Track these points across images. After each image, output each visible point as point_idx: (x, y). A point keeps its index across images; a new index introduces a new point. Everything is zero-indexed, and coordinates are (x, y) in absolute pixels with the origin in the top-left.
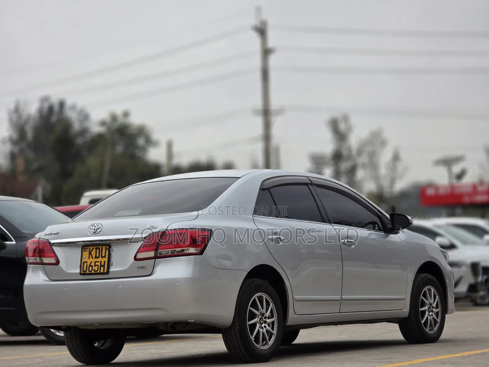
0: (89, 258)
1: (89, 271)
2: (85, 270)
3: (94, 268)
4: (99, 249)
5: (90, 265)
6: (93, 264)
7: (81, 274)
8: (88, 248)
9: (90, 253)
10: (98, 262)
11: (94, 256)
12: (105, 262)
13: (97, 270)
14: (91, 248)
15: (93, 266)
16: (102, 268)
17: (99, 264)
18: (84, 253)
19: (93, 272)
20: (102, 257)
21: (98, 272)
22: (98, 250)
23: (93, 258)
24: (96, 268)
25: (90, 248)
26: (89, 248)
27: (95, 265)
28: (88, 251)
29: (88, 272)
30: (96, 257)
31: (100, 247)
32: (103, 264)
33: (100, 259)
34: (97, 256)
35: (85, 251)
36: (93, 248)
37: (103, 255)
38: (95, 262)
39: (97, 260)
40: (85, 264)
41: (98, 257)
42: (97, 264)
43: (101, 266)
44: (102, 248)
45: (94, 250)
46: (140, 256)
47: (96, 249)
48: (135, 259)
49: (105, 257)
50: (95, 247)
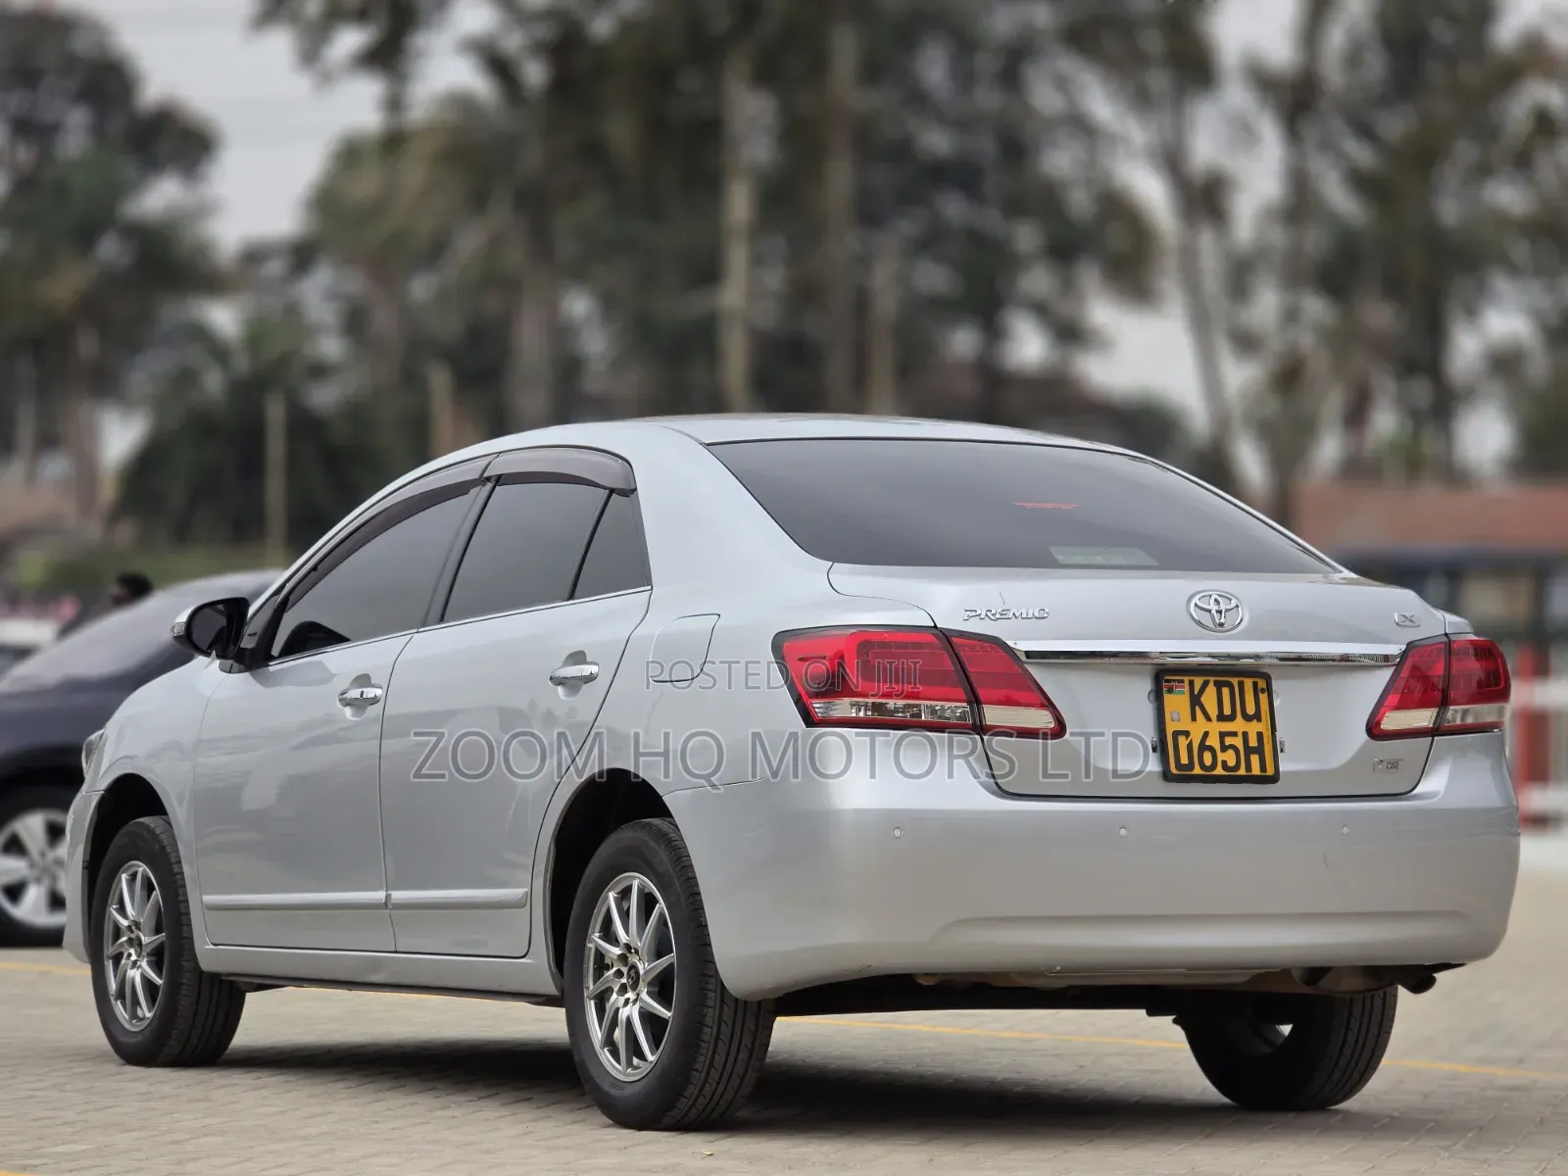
0: (1194, 718)
1: (1202, 765)
2: (1184, 760)
3: (1221, 756)
4: (1230, 685)
5: (1203, 747)
6: (1213, 741)
7: (1167, 776)
8: (1182, 681)
9: (1195, 701)
10: (1234, 734)
11: (1213, 712)
12: (1260, 735)
13: (1237, 767)
14: (1198, 682)
15: (1217, 748)
16: (1255, 759)
17: (1238, 742)
18: (1168, 698)
19: (1219, 771)
20: (1247, 718)
21: (1242, 772)
22: (1226, 691)
23: (1209, 719)
24: (1230, 758)
25: (1191, 683)
26: (1187, 679)
27: (1224, 748)
28: (1183, 693)
29: (1197, 770)
30: (1221, 718)
31: (1235, 681)
32: (1253, 742)
33: (1239, 726)
34: (1227, 711)
35: (1170, 691)
36: (1205, 685)
37: (1251, 710)
38: (1223, 735)
39: (1227, 727)
40: (1183, 742)
41: (1232, 718)
42: (1228, 741)
43: (1249, 750)
44: (1241, 685)
45: (1211, 690)
46: (1393, 721)
47: (1219, 685)
49: (1257, 716)
50: (1212, 679)
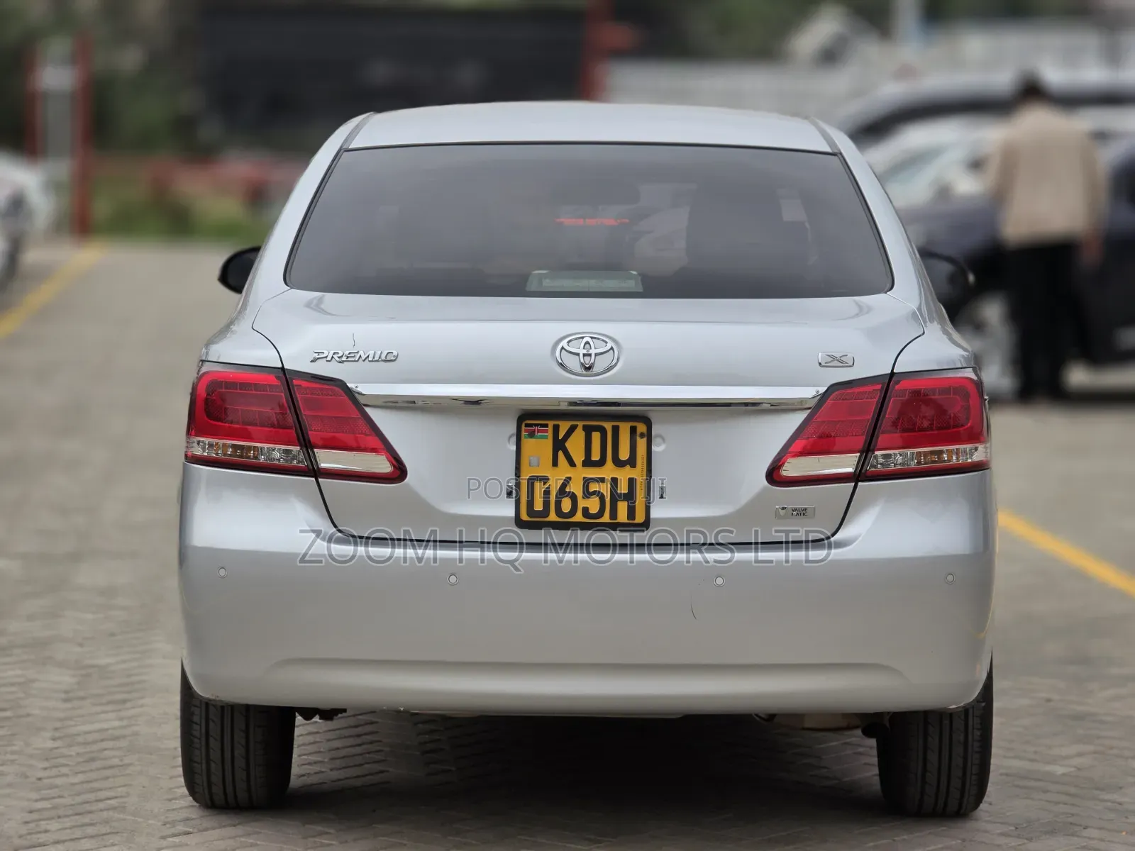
0: (555, 463)
1: (559, 512)
2: (539, 506)
3: (582, 503)
4: (603, 431)
5: (562, 491)
6: (576, 488)
7: (520, 523)
8: (546, 426)
9: (559, 445)
10: (602, 480)
11: (579, 457)
12: (632, 482)
13: (601, 513)
14: (564, 427)
15: (579, 493)
16: (622, 507)
17: (605, 489)
18: (528, 443)
19: (579, 517)
20: (618, 463)
21: (606, 518)
22: (596, 436)
23: (572, 464)
24: (593, 505)
25: (556, 428)
26: (551, 423)
27: (587, 494)
28: (546, 437)
29: (553, 517)
30: (588, 463)
31: (608, 426)
32: (623, 488)
33: (608, 471)
34: (596, 456)
35: (532, 435)
36: (572, 430)
37: (624, 454)
38: (587, 482)
39: (592, 473)
40: (539, 488)
41: (601, 463)
42: (594, 487)
43: (615, 498)
44: (616, 430)
45: (579, 436)
46: (793, 468)
47: (588, 431)
48: (774, 476)
49: (632, 462)
50: (580, 424)
